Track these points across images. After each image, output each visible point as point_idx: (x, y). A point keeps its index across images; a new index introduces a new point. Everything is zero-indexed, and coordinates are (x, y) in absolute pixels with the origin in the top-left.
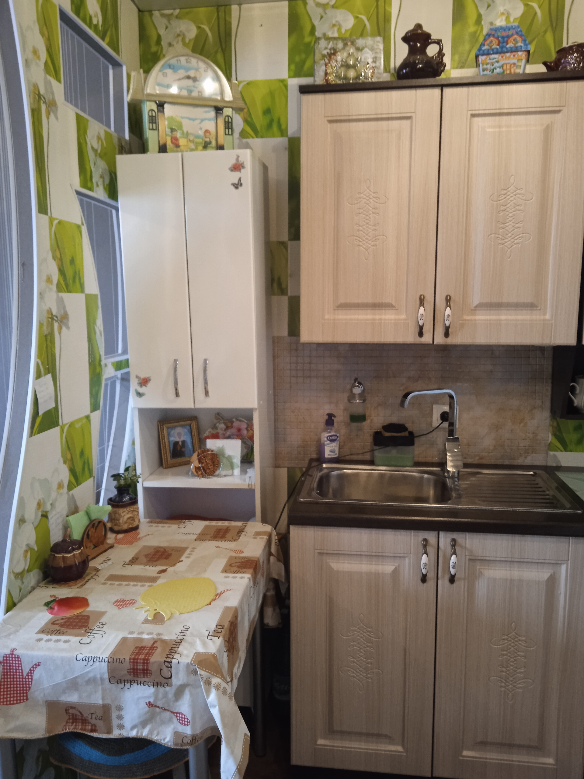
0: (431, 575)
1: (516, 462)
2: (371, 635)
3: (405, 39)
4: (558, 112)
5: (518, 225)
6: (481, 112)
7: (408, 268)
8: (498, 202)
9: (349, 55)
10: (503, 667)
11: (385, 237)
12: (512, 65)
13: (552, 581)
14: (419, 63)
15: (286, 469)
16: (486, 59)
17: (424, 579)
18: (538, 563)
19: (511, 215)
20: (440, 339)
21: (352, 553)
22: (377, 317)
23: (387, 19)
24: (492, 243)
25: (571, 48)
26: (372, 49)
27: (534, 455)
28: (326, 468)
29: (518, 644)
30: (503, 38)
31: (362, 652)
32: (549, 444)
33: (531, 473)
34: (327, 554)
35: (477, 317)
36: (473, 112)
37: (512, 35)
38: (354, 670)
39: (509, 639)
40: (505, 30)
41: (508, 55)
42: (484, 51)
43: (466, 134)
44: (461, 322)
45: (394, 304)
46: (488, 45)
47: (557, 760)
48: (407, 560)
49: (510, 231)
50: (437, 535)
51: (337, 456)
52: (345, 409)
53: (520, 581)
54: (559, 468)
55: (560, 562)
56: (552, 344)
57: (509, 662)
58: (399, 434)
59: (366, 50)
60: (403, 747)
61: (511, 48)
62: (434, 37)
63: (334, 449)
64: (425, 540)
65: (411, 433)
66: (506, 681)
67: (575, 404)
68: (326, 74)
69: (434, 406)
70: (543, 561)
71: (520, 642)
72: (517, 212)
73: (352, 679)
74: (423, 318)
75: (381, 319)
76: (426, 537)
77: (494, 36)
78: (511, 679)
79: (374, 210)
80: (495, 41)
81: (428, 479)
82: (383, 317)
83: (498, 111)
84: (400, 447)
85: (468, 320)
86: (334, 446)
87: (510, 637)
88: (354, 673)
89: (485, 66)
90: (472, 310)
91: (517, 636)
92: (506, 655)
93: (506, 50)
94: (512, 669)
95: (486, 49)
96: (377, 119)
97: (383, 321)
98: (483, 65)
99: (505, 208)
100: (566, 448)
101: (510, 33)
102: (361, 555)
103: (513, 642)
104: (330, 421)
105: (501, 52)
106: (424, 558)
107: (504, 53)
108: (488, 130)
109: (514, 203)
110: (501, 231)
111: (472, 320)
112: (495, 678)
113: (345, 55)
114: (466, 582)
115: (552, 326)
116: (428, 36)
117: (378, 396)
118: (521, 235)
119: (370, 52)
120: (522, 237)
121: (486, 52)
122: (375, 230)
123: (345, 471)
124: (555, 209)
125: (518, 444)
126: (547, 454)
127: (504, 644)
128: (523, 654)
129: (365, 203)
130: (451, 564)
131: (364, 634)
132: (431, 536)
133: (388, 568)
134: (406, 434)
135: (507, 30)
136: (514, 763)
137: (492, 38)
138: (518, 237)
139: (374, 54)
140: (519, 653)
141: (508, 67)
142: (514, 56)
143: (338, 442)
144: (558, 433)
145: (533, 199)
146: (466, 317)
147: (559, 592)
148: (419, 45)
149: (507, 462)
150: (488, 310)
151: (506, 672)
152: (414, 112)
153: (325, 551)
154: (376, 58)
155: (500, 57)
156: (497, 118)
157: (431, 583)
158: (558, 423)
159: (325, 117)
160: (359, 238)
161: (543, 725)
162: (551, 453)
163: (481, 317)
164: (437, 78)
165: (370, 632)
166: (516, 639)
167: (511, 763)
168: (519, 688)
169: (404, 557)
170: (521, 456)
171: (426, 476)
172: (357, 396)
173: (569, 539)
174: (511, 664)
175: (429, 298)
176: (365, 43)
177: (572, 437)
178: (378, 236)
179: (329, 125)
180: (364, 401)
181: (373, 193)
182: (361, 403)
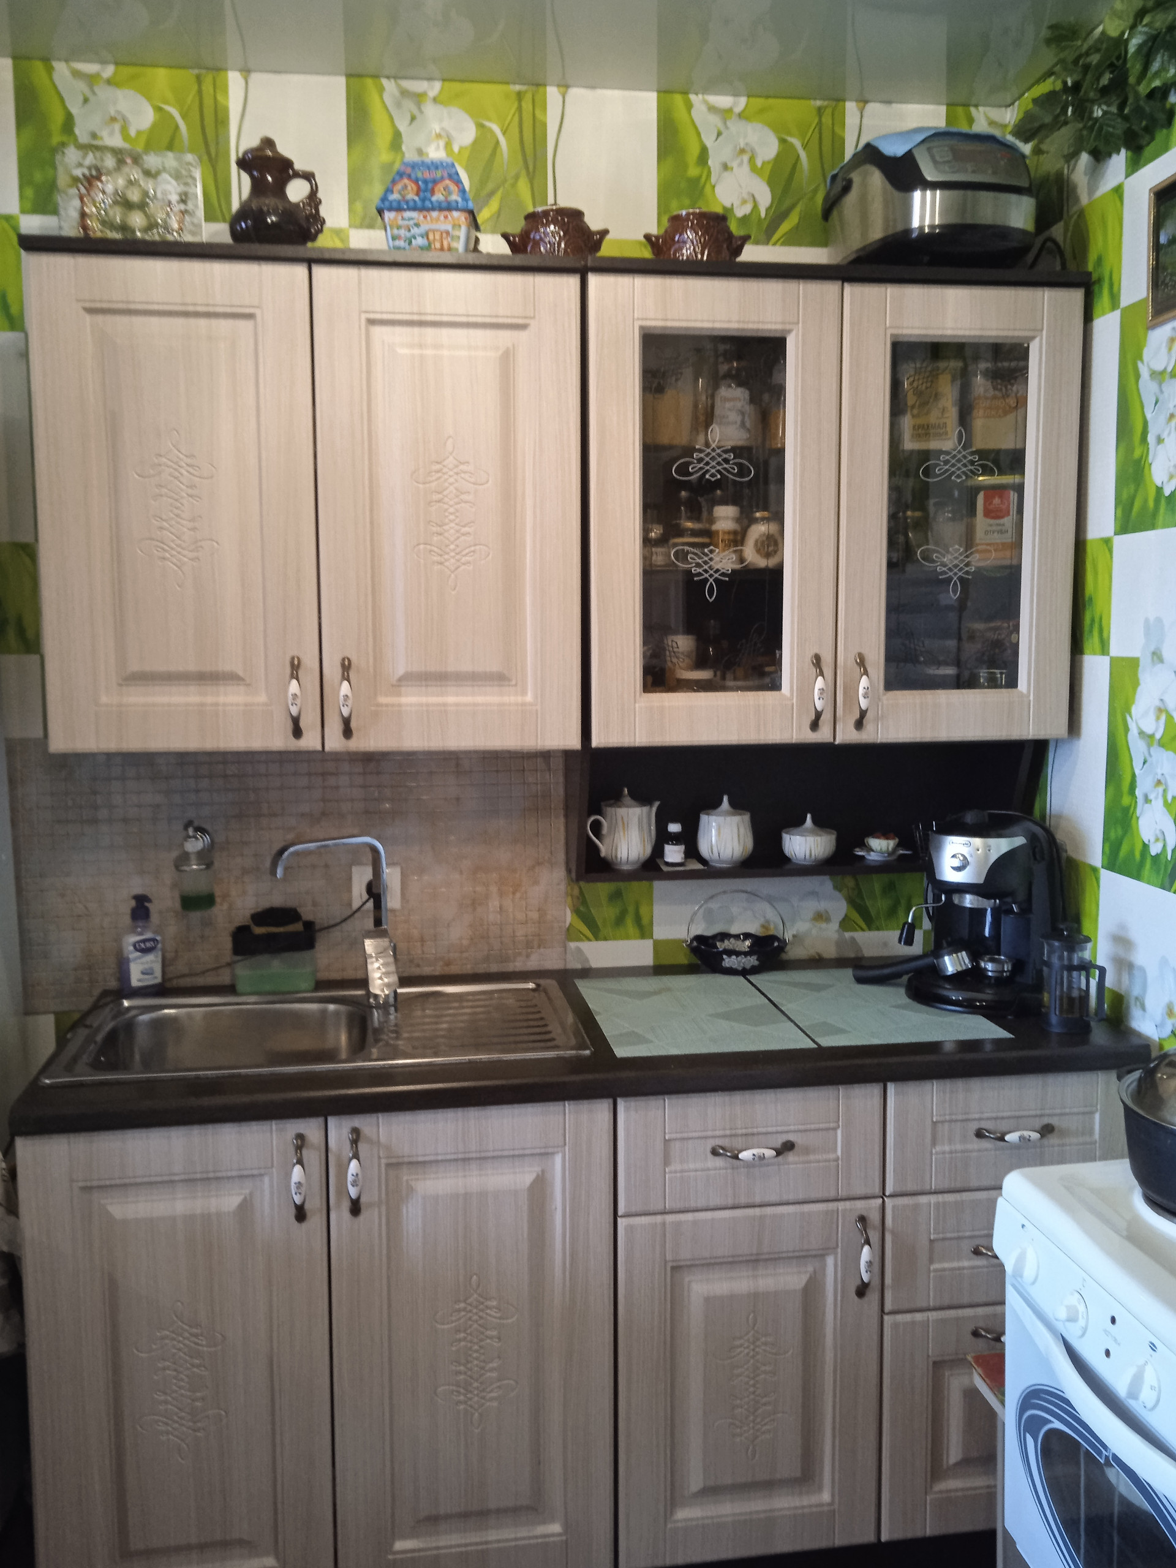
0: (314, 1205)
1: (510, 967)
2: (200, 1342)
3: (243, 164)
4: (523, 327)
5: (467, 529)
6: (385, 317)
7: (264, 603)
8: (428, 485)
9: (130, 183)
10: (460, 1364)
11: (215, 544)
12: (444, 235)
13: (539, 1189)
14: (269, 214)
15: (50, 1019)
16: (396, 219)
17: (301, 1214)
18: (513, 1156)
19: (452, 510)
20: (335, 742)
21: (153, 1179)
22: (210, 699)
23: (221, 119)
24: (422, 561)
25: (546, 213)
26: (177, 176)
27: (542, 950)
28: (129, 1009)
29: (485, 1316)
30: (426, 182)
31: (182, 1380)
32: (568, 929)
33: (531, 985)
34: (100, 1187)
35: (404, 700)
36: (372, 316)
37: (442, 179)
38: (167, 1418)
39: (469, 1308)
40: (429, 168)
41: (435, 214)
42: (391, 202)
43: (360, 355)
44: (373, 708)
45: (241, 674)
46: (400, 192)
47: (567, 1526)
48: (266, 1179)
49: (452, 539)
50: (323, 1126)
51: (159, 980)
52: (174, 885)
53: (483, 1195)
54: (586, 973)
55: (550, 1150)
56: (539, 748)
57: (470, 1352)
58: (281, 930)
59: (165, 176)
60: (277, 1558)
61: (440, 203)
62: (298, 166)
63: (152, 969)
64: (300, 1137)
65: (309, 925)
66: (466, 1390)
67: (603, 854)
68: (83, 215)
69: (354, 869)
70: (521, 1152)
71: (488, 1311)
72: (463, 505)
73: (164, 1438)
74: (298, 701)
75: (217, 704)
76: (302, 1131)
77: (409, 177)
78: (476, 1384)
79: (190, 491)
80: (411, 187)
81: (337, 1013)
82: (222, 699)
83: (415, 318)
84: (287, 955)
85: (387, 705)
86: (153, 961)
87: (470, 1305)
88: (167, 1424)
89: (396, 231)
90: (393, 686)
91: (481, 1300)
92: (464, 1339)
93: (430, 206)
94: (477, 1366)
95: (395, 200)
96: (186, 314)
97: (220, 708)
98: (391, 228)
99: (441, 496)
100: (596, 933)
101: (439, 174)
102: (172, 1182)
103: (476, 1314)
104: (141, 909)
105: (423, 207)
106: (297, 1173)
107: (428, 210)
108: (402, 351)
109: (457, 489)
110: (435, 538)
111: (393, 705)
112: (447, 1387)
113: (121, 182)
114: (383, 1209)
115: (537, 714)
116: (287, 164)
117: (242, 855)
118: (472, 548)
119: (174, 182)
120: (474, 551)
121: (395, 205)
122: (194, 529)
123: (166, 1011)
124: (529, 502)
125: (514, 932)
126: (565, 947)
127: (459, 1319)
128: (495, 1333)
129: (171, 475)
130: (350, 1178)
131: (187, 1342)
132: (311, 1128)
133: (229, 1201)
134: (298, 927)
135: (432, 168)
136: (490, 1546)
137: (406, 181)
138: (467, 551)
139: (182, 186)
140: (489, 1333)
141: (438, 237)
142: (446, 217)
143: (160, 954)
144: (582, 909)
145: (490, 482)
146: (382, 700)
147: (554, 1207)
148: (270, 178)
149: (494, 968)
150: (421, 686)
151: (465, 1373)
152: (258, 307)
153: (95, 1183)
154: (186, 194)
155: (422, 217)
156: (416, 330)
157: (315, 1221)
158: (580, 888)
159: (78, 301)
160: (163, 543)
161: (539, 1463)
162: (572, 945)
163: (412, 699)
164: (310, 245)
165: (196, 1336)
166: (481, 1307)
167: (485, 1547)
168: (491, 1399)
169: (261, 1175)
170: (520, 954)
171: (332, 1007)
172: (193, 858)
173: (564, 1106)
174: (475, 1355)
175: (310, 661)
176: (163, 163)
177: (605, 913)
178: (200, 541)
179: (88, 318)
180: (209, 865)
181: (186, 456)
182: (201, 870)
